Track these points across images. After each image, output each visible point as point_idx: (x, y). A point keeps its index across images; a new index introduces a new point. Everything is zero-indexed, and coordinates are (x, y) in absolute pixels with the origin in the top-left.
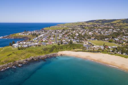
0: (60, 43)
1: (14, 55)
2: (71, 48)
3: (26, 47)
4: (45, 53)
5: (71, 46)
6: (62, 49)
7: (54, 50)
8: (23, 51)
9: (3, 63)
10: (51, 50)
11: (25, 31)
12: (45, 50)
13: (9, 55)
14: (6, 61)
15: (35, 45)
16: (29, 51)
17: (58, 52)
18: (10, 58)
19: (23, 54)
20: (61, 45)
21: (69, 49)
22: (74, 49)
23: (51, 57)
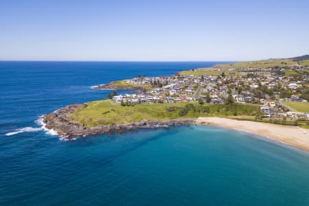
0: (205, 101)
1: (113, 114)
2: (229, 112)
3: (135, 103)
4: (170, 116)
5: (230, 108)
6: (207, 112)
7: (190, 112)
8: (130, 109)
9: (95, 125)
10: (184, 113)
11: (140, 76)
12: (171, 110)
13: (106, 113)
14: (101, 122)
15: (152, 100)
16: (140, 110)
17: (197, 117)
18: (107, 118)
19: (130, 114)
20: (206, 105)
21: (223, 114)
22: (235, 115)
23: (181, 125)
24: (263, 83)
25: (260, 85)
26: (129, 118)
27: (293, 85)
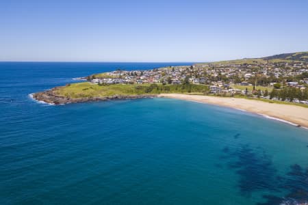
0: (167, 82)
1: (91, 90)
2: (185, 90)
3: (110, 84)
4: (137, 93)
5: (186, 87)
6: (168, 90)
7: (154, 90)
8: (105, 88)
9: (77, 97)
10: (149, 90)
12: (139, 88)
13: (85, 89)
14: (81, 95)
15: (124, 82)
16: (114, 88)
17: (159, 93)
18: (86, 93)
19: (104, 90)
20: (168, 85)
21: (179, 91)
22: (190, 92)
23: (143, 98)
24: (223, 74)
25: (220, 74)
26: (104, 93)
27: (248, 75)
